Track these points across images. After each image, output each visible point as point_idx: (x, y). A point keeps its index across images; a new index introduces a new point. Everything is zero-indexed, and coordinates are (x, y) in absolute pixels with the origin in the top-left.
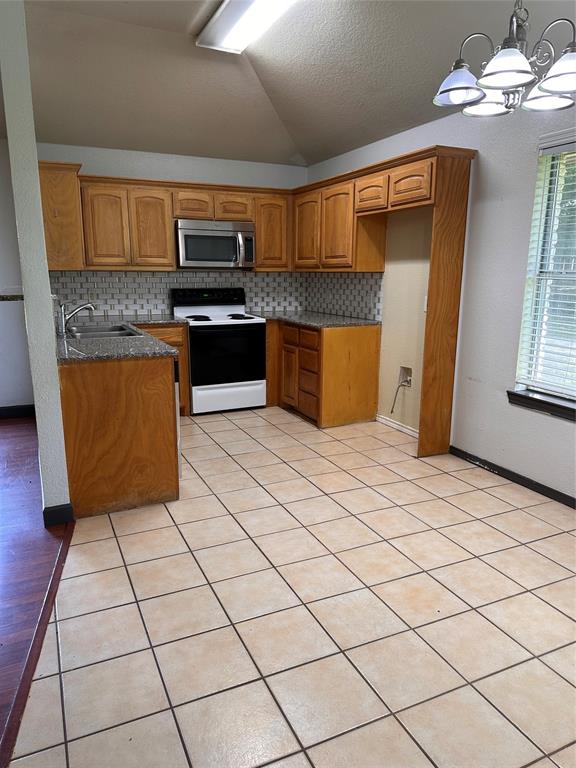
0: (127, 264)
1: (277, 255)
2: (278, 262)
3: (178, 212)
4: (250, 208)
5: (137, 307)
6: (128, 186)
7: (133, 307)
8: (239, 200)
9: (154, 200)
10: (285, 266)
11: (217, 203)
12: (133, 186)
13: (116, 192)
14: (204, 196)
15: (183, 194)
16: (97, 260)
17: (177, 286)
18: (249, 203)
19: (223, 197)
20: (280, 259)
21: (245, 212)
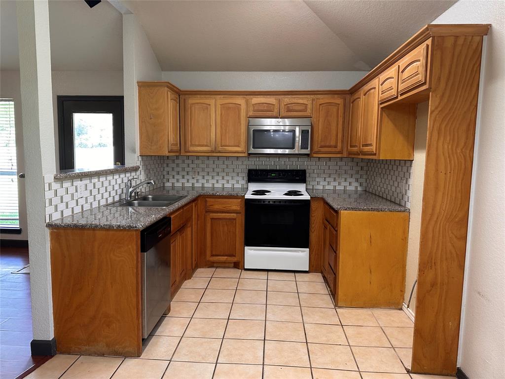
0: (212, 152)
1: (333, 143)
2: (333, 150)
3: (251, 113)
4: (309, 106)
5: (224, 182)
6: (215, 96)
7: (221, 182)
8: (301, 101)
9: (234, 105)
10: (341, 152)
11: (282, 105)
12: (219, 96)
13: (207, 101)
14: (272, 100)
15: (256, 100)
16: (192, 149)
17: (254, 167)
18: (309, 103)
19: (287, 100)
20: (336, 147)
21: (305, 110)
